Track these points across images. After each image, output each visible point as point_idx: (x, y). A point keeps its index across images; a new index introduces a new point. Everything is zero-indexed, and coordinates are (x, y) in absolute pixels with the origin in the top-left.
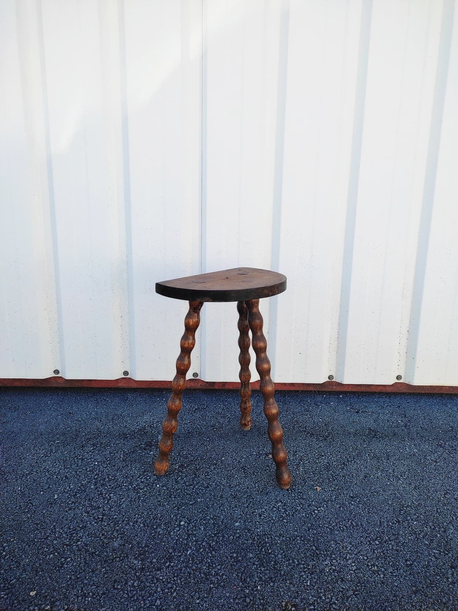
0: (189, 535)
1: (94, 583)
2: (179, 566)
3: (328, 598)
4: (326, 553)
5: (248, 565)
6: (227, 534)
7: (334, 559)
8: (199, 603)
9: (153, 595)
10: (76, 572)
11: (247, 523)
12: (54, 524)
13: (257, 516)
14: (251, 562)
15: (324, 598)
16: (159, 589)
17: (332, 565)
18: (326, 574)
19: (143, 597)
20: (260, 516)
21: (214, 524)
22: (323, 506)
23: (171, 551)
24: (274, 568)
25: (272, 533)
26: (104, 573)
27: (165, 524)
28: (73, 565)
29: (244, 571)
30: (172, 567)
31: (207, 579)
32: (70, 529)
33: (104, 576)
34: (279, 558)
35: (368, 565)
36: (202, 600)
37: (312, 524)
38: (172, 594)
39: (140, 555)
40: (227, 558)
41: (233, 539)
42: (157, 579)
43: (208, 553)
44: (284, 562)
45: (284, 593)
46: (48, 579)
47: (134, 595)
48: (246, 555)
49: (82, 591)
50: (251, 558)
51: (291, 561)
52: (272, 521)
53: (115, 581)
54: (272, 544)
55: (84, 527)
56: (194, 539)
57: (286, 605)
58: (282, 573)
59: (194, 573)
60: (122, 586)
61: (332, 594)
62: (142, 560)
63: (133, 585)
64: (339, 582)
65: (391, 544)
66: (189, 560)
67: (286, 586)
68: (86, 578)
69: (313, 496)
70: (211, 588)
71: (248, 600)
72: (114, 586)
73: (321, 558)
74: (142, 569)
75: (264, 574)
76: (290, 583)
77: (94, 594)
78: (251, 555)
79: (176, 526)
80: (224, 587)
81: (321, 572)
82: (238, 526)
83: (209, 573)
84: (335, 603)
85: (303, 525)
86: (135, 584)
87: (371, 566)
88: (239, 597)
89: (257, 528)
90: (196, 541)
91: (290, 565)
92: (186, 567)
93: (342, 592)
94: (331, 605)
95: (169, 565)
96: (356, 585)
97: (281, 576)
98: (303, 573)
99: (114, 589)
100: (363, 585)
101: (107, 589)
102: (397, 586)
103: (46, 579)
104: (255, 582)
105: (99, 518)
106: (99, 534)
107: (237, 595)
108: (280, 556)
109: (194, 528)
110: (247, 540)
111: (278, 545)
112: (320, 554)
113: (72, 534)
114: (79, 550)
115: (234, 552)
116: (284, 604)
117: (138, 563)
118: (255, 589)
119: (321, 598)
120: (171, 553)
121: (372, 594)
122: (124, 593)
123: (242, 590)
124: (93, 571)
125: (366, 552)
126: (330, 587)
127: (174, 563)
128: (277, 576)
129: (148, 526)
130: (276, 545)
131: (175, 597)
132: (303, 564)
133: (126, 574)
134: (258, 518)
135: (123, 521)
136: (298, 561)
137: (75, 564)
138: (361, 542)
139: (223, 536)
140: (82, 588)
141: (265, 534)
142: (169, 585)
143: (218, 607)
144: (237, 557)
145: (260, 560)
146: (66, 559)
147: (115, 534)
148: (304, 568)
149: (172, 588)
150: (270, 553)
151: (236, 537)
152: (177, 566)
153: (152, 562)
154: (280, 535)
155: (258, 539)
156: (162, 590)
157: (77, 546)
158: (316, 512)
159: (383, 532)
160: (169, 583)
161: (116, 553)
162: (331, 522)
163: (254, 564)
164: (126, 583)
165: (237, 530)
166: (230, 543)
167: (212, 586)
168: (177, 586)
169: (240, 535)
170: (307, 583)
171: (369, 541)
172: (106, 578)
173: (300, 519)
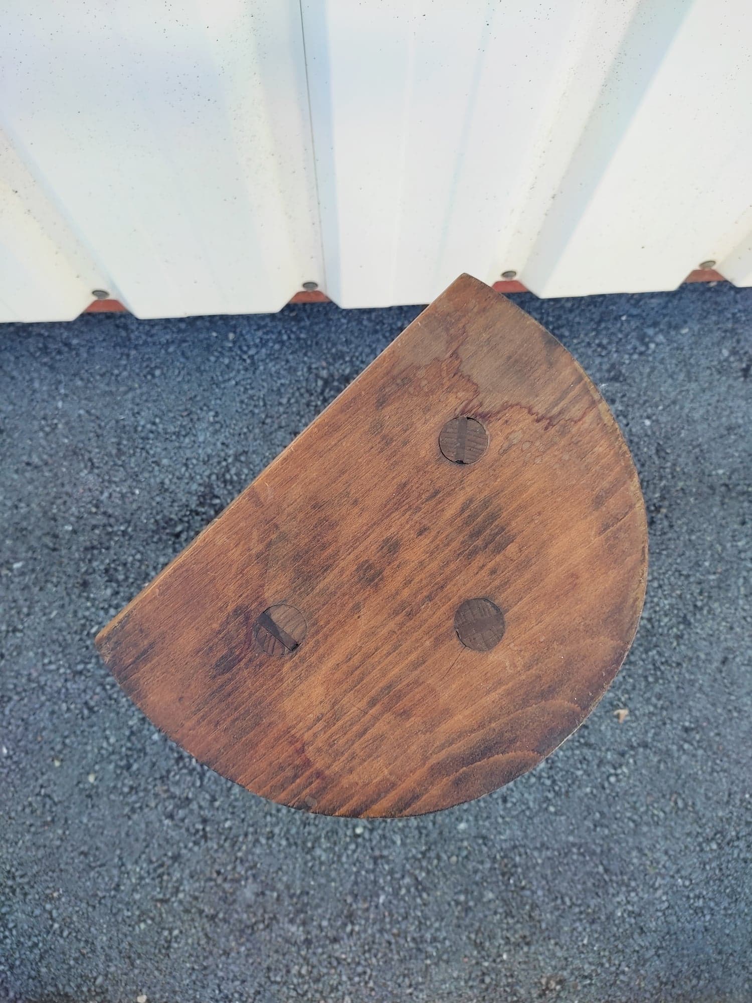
0: (375, 860)
1: (235, 976)
2: (370, 931)
3: (615, 965)
4: (620, 877)
5: (486, 916)
6: (446, 852)
7: (634, 890)
8: (411, 994)
9: (338, 990)
10: (198, 957)
11: (481, 823)
12: (118, 852)
13: (500, 801)
14: (489, 909)
15: (607, 965)
16: (344, 978)
17: (628, 902)
18: (617, 922)
19: (321, 993)
20: (505, 800)
21: (418, 828)
22: (628, 763)
23: (349, 899)
24: (530, 916)
25: (528, 843)
26: (247, 956)
27: (327, 837)
28: (187, 944)
29: (480, 927)
30: (358, 933)
31: (419, 950)
32: (151, 862)
33: (247, 961)
34: (538, 897)
35: (688, 897)
36: (415, 989)
37: (602, 814)
38: (366, 983)
39: (298, 912)
40: (449, 904)
41: (457, 862)
42: (337, 959)
43: (414, 898)
44: (548, 904)
45: (546, 963)
46: (156, 973)
47: (307, 991)
48: (482, 895)
49: (220, 991)
50: (490, 901)
51: (559, 901)
52: (528, 813)
53: (269, 969)
54: (528, 868)
55: (176, 858)
56: (387, 867)
57: (548, 983)
58: (544, 926)
59: (397, 942)
60: (282, 977)
61: (621, 958)
62: (304, 923)
63: (300, 975)
64: (636, 936)
65: (738, 846)
66: (384, 916)
67: (549, 950)
68: (217, 966)
69: (609, 733)
70: (427, 966)
71: (487, 980)
72: (269, 978)
73: (611, 891)
74: (308, 942)
75: (512, 932)
76: (556, 944)
77: (241, 995)
78: (491, 895)
79: (348, 839)
80: (447, 962)
81: (608, 918)
82: (464, 831)
83: (422, 940)
84: (623, 972)
85: (585, 818)
86: (304, 971)
87: (694, 898)
88: (473, 976)
89: (500, 833)
90: (391, 872)
91: (556, 908)
92: (381, 931)
93: (638, 952)
94: (617, 975)
95: (352, 931)
96: (663, 938)
97: (542, 932)
98: (578, 924)
99: (273, 983)
100: (674, 937)
101: (260, 985)
102: (728, 935)
103: (152, 972)
104: (499, 947)
105: (197, 831)
106: (211, 873)
107: (470, 973)
108: (540, 893)
109: (383, 843)
110: (482, 862)
111: (538, 869)
112: (611, 880)
113: (161, 876)
114: (187, 911)
115: (460, 892)
116: (544, 981)
117: (296, 931)
118: (498, 960)
119: (602, 965)
120: (351, 905)
121: (685, 952)
122: (288, 988)
123: (477, 963)
124: (226, 953)
125: (689, 870)
126: (620, 946)
127: (360, 925)
128: (534, 933)
129: (296, 844)
130: (534, 868)
131: (372, 989)
132: (580, 906)
133: (284, 955)
134: (501, 806)
135: (246, 835)
136: (571, 899)
137: (190, 941)
138: (686, 847)
139: (439, 858)
140: (219, 986)
141: (515, 847)
142: (360, 969)
143: (442, 998)
144: (466, 902)
145: (505, 902)
146: (171, 930)
147: (240, 869)
148: (581, 913)
149: (365, 973)
150: (523, 888)
151: (463, 858)
152: (365, 931)
153: (320, 927)
154: (543, 845)
155: (502, 858)
156: (350, 979)
157: (181, 902)
158: (612, 779)
159: (729, 821)
160: (359, 964)
161: (255, 914)
162: (638, 805)
163: (495, 913)
164: (288, 972)
165: (462, 840)
166: (453, 872)
167: (428, 962)
168: (372, 970)
169: (470, 853)
170: (582, 940)
171: (700, 844)
172: (252, 964)
173: (581, 800)
